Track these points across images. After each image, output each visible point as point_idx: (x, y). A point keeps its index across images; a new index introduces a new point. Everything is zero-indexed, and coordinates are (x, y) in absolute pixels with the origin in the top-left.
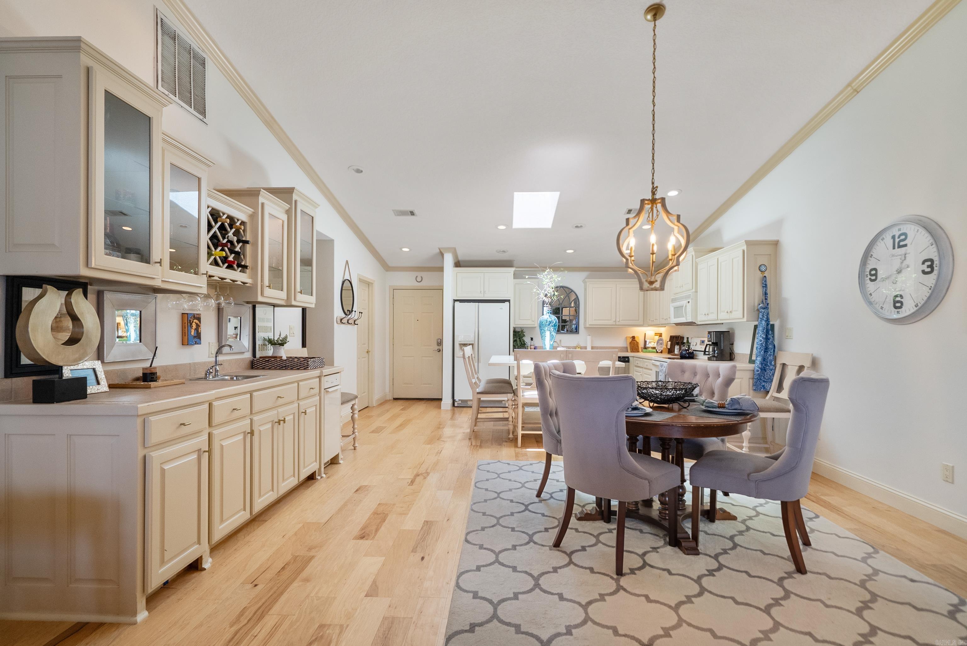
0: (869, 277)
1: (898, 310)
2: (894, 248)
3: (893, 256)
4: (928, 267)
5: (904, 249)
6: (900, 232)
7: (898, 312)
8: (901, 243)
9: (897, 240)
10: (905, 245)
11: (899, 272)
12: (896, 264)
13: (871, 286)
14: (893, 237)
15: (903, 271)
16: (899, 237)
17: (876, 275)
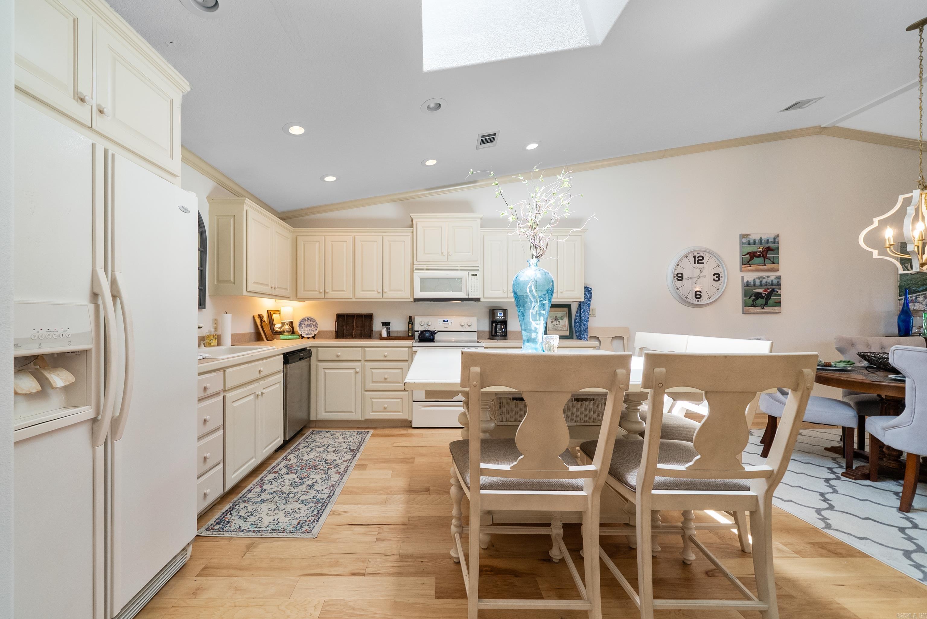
0: (676, 277)
1: (698, 299)
2: (695, 263)
3: (694, 268)
4: (717, 277)
5: (701, 266)
6: (699, 255)
7: (698, 301)
8: (700, 262)
9: (697, 259)
10: (703, 263)
11: (699, 277)
12: (697, 273)
13: (679, 284)
14: (694, 257)
15: (701, 278)
16: (698, 257)
17: (682, 277)
